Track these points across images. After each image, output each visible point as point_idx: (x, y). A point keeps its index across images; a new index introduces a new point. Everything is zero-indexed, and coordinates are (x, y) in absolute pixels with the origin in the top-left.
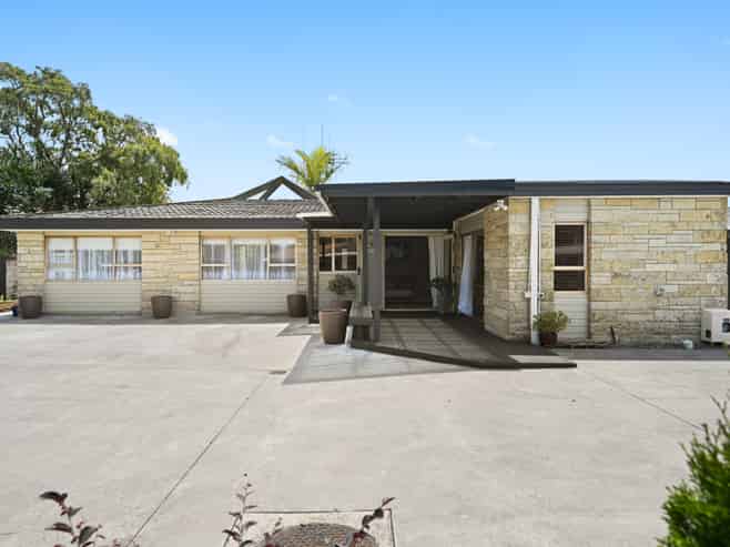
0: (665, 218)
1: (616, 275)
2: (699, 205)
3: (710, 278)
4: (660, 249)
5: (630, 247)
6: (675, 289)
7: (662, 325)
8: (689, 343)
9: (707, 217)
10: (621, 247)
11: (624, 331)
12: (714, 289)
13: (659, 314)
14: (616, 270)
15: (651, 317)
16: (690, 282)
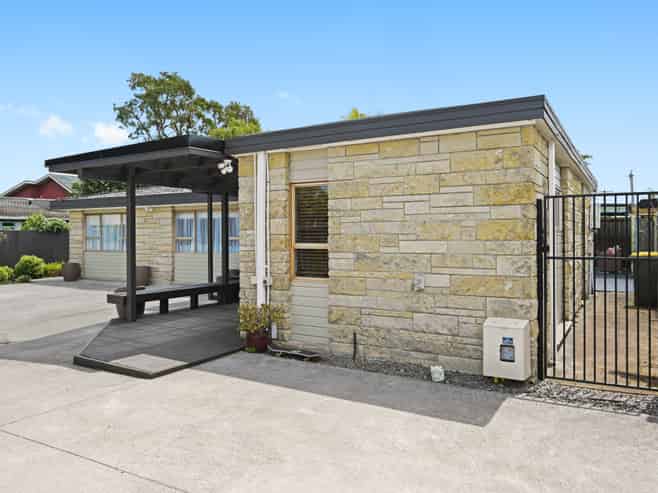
0: (428, 167)
1: (360, 257)
2: (482, 142)
3: (503, 266)
4: (421, 219)
5: (379, 215)
6: (444, 281)
7: (426, 337)
8: (438, 372)
9: (498, 161)
10: (366, 216)
11: (372, 341)
12: (509, 285)
13: (420, 319)
14: (360, 249)
15: (407, 323)
16: (470, 271)
